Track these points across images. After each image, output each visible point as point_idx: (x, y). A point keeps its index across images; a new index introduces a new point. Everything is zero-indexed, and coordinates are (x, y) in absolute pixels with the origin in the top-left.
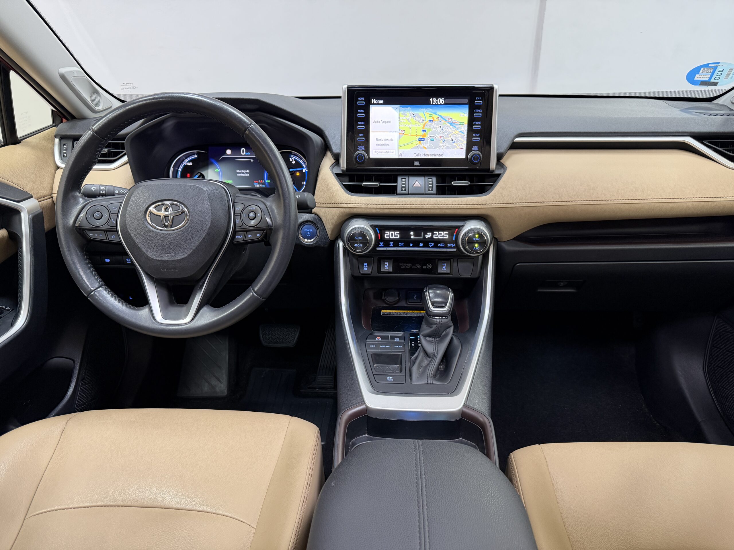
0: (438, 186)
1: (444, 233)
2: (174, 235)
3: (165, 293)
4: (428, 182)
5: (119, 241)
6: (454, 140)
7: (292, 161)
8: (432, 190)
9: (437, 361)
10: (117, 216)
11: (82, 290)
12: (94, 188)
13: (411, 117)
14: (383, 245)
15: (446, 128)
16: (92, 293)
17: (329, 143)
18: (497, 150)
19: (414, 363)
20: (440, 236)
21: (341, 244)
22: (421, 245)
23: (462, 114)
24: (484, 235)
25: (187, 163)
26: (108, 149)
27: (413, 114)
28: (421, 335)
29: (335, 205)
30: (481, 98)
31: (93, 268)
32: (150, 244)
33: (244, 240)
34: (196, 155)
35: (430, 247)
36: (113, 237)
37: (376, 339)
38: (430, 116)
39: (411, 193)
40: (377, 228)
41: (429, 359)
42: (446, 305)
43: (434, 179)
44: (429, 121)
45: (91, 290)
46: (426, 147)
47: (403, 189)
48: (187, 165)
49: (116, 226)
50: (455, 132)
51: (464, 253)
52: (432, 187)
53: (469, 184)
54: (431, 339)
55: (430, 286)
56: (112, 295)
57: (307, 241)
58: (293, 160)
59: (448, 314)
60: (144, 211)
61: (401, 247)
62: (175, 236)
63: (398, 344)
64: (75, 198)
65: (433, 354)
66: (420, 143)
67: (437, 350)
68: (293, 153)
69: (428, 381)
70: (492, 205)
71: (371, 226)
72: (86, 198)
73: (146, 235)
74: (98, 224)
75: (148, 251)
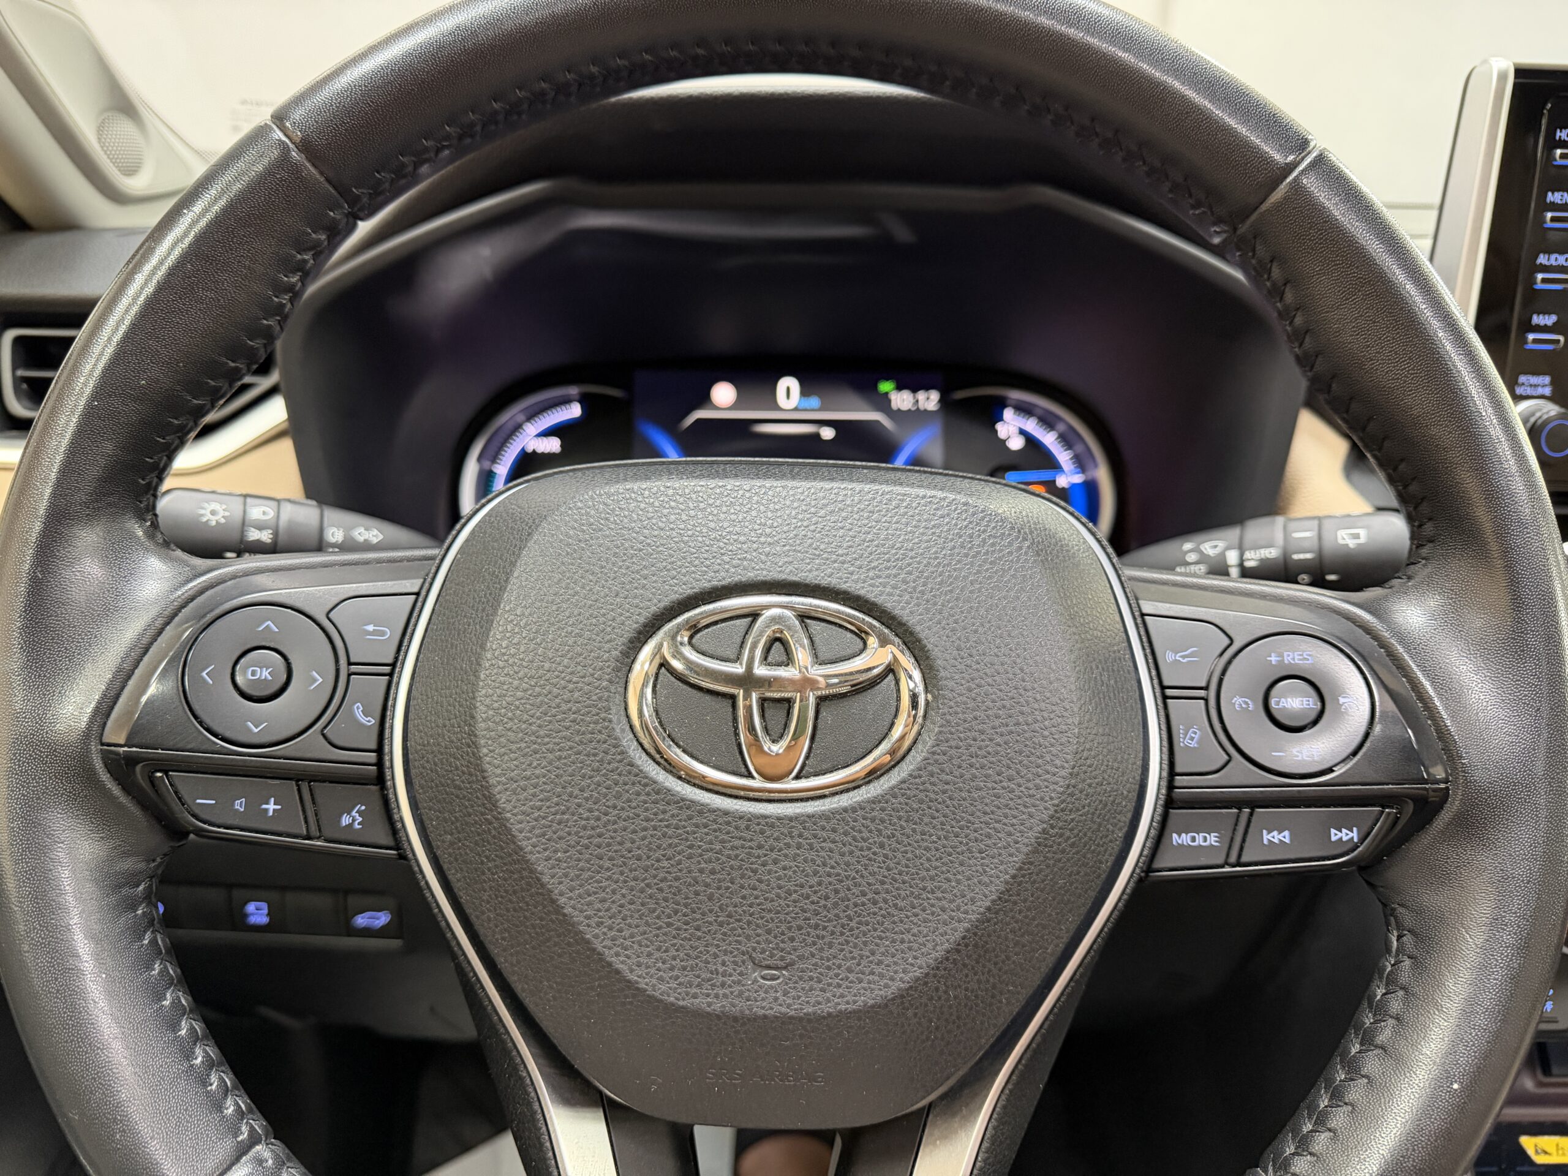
2: (823, 828)
5: (394, 843)
10: (387, 677)
12: (214, 513)
33: (1233, 859)
36: (357, 820)
49: (379, 750)
60: (613, 655)
62: (833, 835)
72: (189, 560)
73: (622, 824)
74: (256, 730)
75: (628, 943)
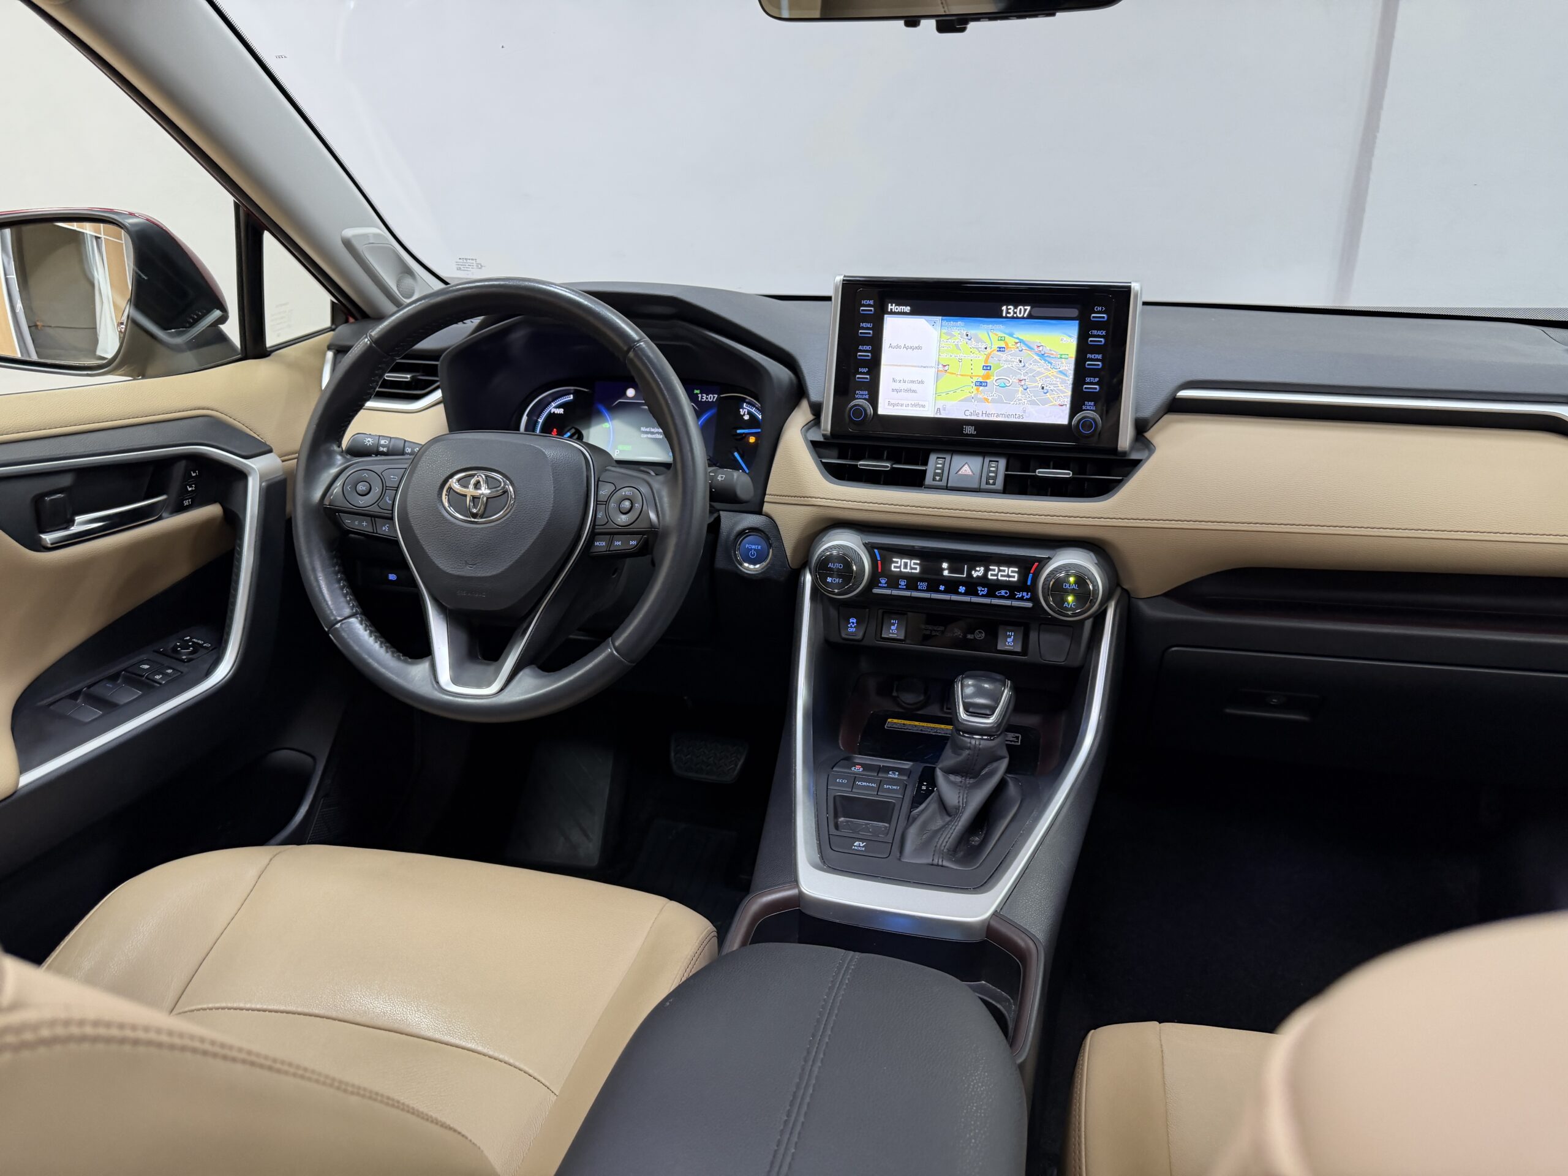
0: (1006, 476)
1: (1011, 569)
3: (463, 637)
4: (989, 466)
5: (395, 535)
6: (1047, 388)
7: (744, 414)
8: (994, 484)
9: (960, 824)
10: (396, 490)
11: (321, 618)
12: (369, 442)
13: (962, 339)
14: (885, 584)
15: (1031, 364)
16: (338, 626)
17: (805, 384)
18: (1136, 413)
19: (915, 819)
20: (1002, 576)
21: (808, 578)
22: (962, 589)
23: (1066, 338)
24: (1088, 581)
25: (554, 409)
26: (414, 374)
27: (967, 335)
28: (940, 769)
29: (800, 500)
30: (1104, 309)
31: (345, 582)
32: (441, 545)
33: (609, 549)
34: (572, 396)
35: (980, 596)
36: (386, 528)
37: (853, 769)
38: (1001, 339)
39: (951, 487)
40: (876, 551)
41: (948, 819)
42: (993, 713)
43: (1002, 463)
44: (998, 349)
45: (336, 619)
46: (990, 398)
47: (938, 478)
48: (554, 412)
49: (392, 510)
50: (1050, 372)
51: (1050, 615)
52: (995, 478)
53: (1071, 475)
54: (958, 779)
55: (968, 673)
56: (371, 632)
57: (750, 568)
58: (746, 413)
59: (994, 730)
60: (439, 485)
61: (920, 590)
62: (489, 533)
63: (893, 781)
64: (330, 455)
65: (957, 808)
66: (977, 390)
67: (965, 800)
68: (747, 401)
69: (933, 860)
70: (1114, 520)
71: (865, 545)
72: (348, 457)
73: (438, 528)
74: (362, 503)
75: (438, 558)
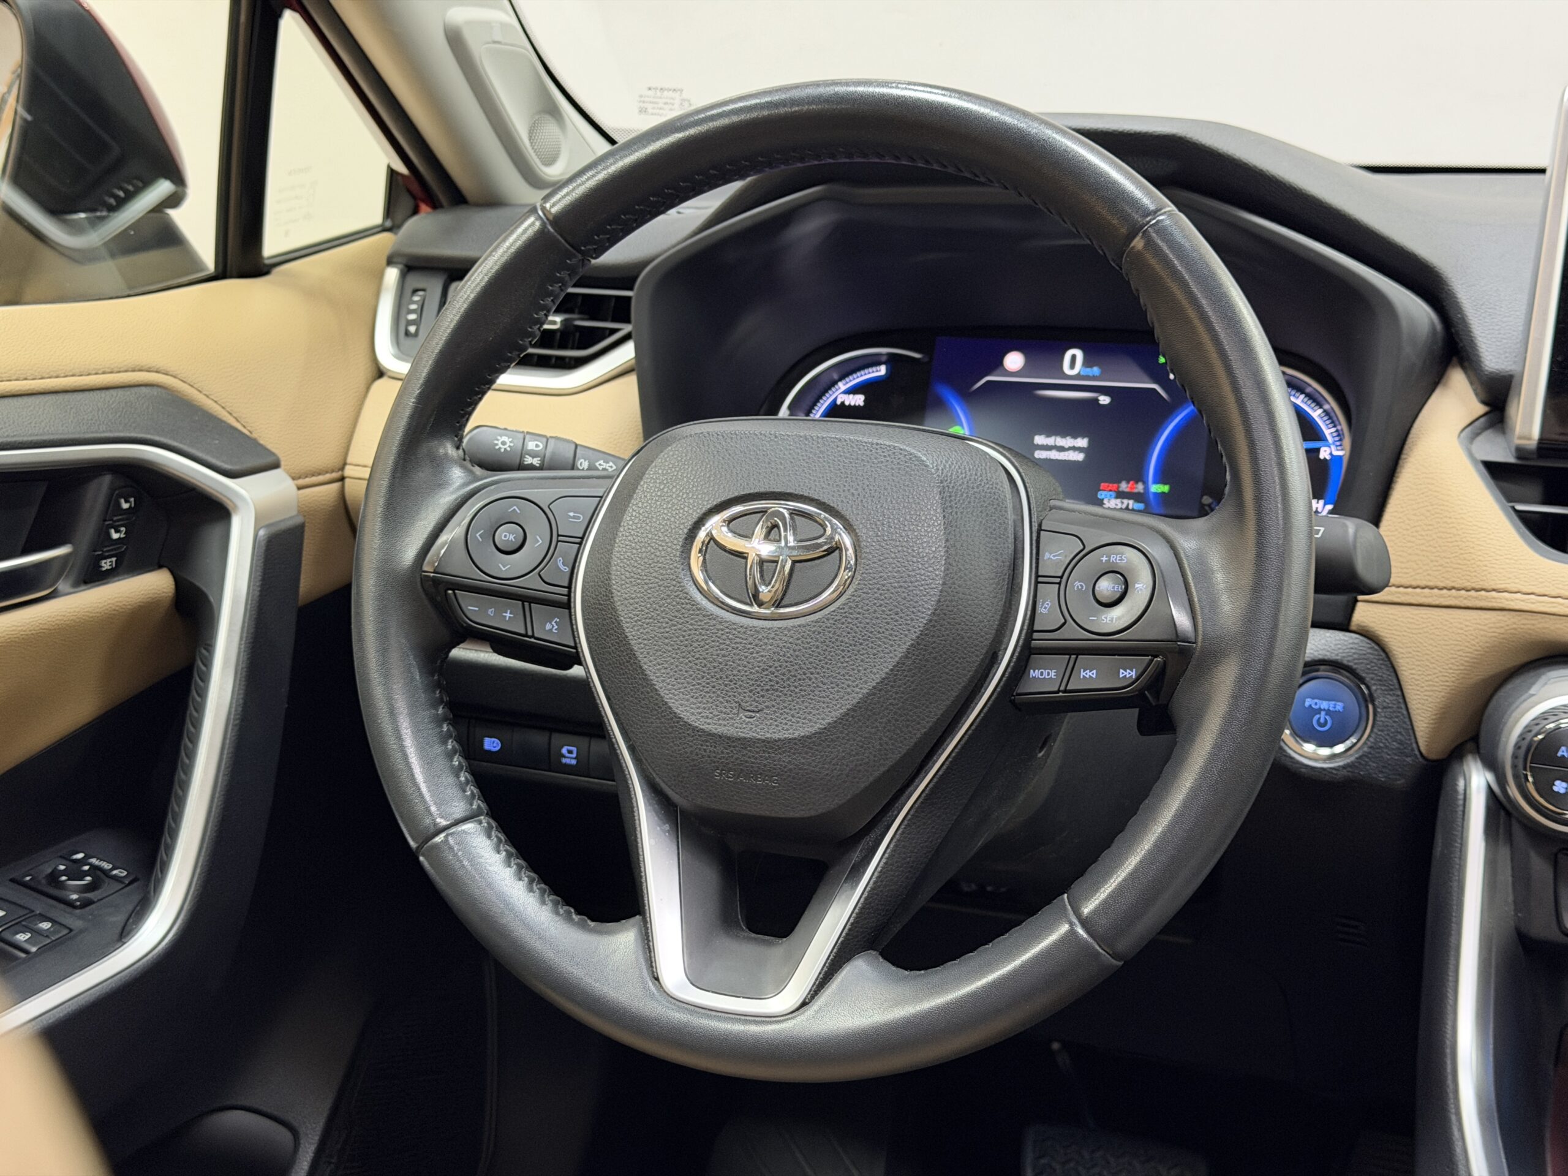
2: (787, 636)
5: (572, 644)
10: (578, 545)
11: (404, 822)
12: (504, 444)
16: (439, 839)
17: (1468, 330)
21: (1479, 781)
25: (842, 394)
29: (1468, 598)
31: (455, 742)
32: (686, 664)
33: (1062, 688)
34: (884, 367)
36: (552, 625)
45: (435, 824)
48: (843, 403)
49: (569, 587)
56: (509, 856)
57: (1314, 752)
60: (686, 531)
62: (791, 640)
73: (680, 626)
74: (504, 569)
75: (676, 693)
